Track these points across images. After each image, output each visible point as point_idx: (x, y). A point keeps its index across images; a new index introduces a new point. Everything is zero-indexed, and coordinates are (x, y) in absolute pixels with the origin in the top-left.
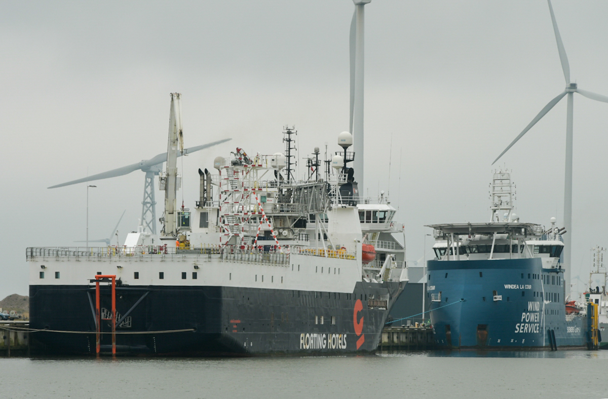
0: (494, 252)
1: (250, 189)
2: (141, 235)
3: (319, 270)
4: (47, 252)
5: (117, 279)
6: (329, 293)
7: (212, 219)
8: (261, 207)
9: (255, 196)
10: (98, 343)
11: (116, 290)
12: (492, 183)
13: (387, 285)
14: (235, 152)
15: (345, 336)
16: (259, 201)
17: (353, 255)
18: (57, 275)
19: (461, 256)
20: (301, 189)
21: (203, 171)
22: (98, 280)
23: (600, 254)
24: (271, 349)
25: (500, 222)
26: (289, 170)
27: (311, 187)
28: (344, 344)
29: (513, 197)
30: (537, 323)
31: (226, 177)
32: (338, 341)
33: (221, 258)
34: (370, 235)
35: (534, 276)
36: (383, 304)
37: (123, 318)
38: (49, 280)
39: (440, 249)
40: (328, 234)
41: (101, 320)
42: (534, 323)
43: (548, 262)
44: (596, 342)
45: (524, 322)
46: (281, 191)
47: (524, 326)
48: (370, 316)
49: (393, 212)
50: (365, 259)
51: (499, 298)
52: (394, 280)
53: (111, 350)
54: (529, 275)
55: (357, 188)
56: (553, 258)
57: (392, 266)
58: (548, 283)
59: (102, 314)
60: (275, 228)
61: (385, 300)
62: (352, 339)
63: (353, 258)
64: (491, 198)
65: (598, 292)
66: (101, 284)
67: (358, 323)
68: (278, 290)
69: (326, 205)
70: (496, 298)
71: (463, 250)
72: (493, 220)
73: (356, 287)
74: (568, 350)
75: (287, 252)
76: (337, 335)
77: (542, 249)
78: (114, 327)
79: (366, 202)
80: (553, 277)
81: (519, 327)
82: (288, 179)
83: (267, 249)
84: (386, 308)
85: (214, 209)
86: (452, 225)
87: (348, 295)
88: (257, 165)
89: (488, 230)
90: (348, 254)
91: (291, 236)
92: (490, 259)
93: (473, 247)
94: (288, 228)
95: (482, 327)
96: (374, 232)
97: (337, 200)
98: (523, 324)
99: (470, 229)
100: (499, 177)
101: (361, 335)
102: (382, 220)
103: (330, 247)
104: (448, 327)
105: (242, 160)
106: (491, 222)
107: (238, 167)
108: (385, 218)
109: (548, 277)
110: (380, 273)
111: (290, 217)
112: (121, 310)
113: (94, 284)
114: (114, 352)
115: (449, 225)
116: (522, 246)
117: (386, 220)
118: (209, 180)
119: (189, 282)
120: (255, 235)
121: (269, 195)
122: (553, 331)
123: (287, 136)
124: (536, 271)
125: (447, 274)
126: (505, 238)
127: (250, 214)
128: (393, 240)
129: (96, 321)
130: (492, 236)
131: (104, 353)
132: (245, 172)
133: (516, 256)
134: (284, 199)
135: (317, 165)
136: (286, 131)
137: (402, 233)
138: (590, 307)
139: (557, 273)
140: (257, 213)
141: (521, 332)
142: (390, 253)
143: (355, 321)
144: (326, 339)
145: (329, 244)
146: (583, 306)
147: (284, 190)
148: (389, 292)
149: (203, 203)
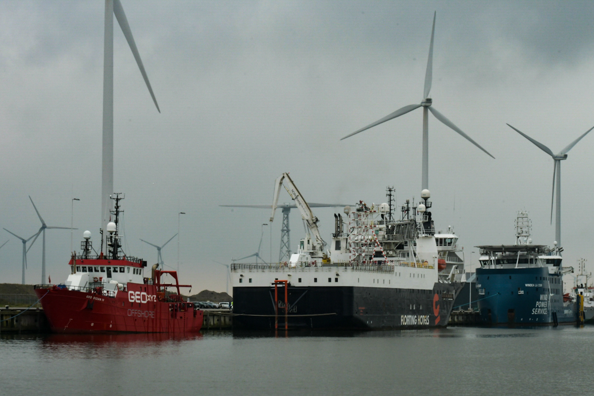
0: (518, 263)
1: (368, 226)
2: (300, 255)
3: (412, 275)
4: (243, 266)
5: (288, 282)
6: (418, 290)
7: (343, 244)
8: (375, 237)
9: (372, 230)
10: (276, 322)
11: (288, 289)
12: (516, 219)
13: (454, 284)
14: (359, 203)
15: (428, 316)
16: (374, 233)
17: (432, 266)
18: (250, 280)
19: (497, 265)
20: (400, 226)
21: (337, 215)
22: (276, 283)
23: (583, 263)
24: (383, 325)
25: (522, 244)
26: (390, 214)
27: (406, 224)
28: (428, 322)
29: (530, 228)
30: (546, 308)
31: (353, 219)
32: (424, 320)
33: (353, 269)
34: (442, 253)
35: (544, 279)
36: (451, 297)
37: (292, 307)
38: (245, 284)
39: (483, 261)
40: (417, 252)
41: (278, 308)
42: (544, 308)
43: (552, 269)
44: (582, 319)
45: (538, 307)
46: (388, 227)
47: (537, 310)
48: (443, 304)
49: (456, 239)
50: (440, 269)
51: (522, 292)
52: (458, 281)
53: (284, 327)
54: (541, 278)
55: (433, 224)
56: (555, 267)
57: (456, 272)
58: (552, 283)
59: (279, 304)
60: (384, 250)
61: (452, 293)
62: (432, 319)
63: (432, 268)
64: (516, 229)
65: (582, 287)
66: (278, 286)
67: (436, 308)
68: (387, 288)
69: (416, 235)
70: (520, 292)
71: (498, 262)
72: (517, 243)
73: (434, 286)
74: (565, 325)
75: (393, 265)
76: (423, 316)
77: (548, 261)
78: (287, 312)
79: (439, 233)
80: (556, 279)
81: (534, 310)
82: (390, 219)
83: (380, 262)
84: (453, 298)
85: (344, 239)
86: (491, 246)
87: (430, 291)
88: (373, 211)
89: (514, 249)
90: (429, 265)
91: (394, 255)
92: (516, 268)
93: (504, 260)
94: (393, 250)
95: (511, 311)
96: (444, 252)
97: (422, 232)
98: (537, 309)
99: (503, 249)
100: (521, 216)
101: (438, 316)
102: (450, 244)
103: (418, 261)
104: (490, 311)
105: (364, 208)
106: (516, 244)
107: (361, 212)
108: (451, 242)
109: (552, 279)
110: (449, 277)
111: (394, 243)
112: (291, 302)
113: (274, 286)
114: (286, 328)
115: (490, 246)
116: (536, 260)
117: (452, 244)
118: (341, 221)
119: (333, 284)
120: (371, 254)
121: (380, 230)
122: (555, 313)
123: (389, 193)
124: (545, 275)
125: (488, 277)
126: (525, 254)
127: (369, 241)
128: (456, 256)
129: (275, 309)
130: (517, 253)
131: (280, 328)
132: (365, 216)
133: (533, 266)
134: (389, 231)
135: (408, 210)
136: (388, 190)
137: (462, 252)
138: (578, 297)
139: (558, 276)
140: (373, 241)
141: (536, 313)
142: (454, 264)
143: (434, 307)
144: (417, 318)
145: (417, 259)
146: (574, 297)
147: (390, 226)
148: (454, 289)
149: (337, 235)
